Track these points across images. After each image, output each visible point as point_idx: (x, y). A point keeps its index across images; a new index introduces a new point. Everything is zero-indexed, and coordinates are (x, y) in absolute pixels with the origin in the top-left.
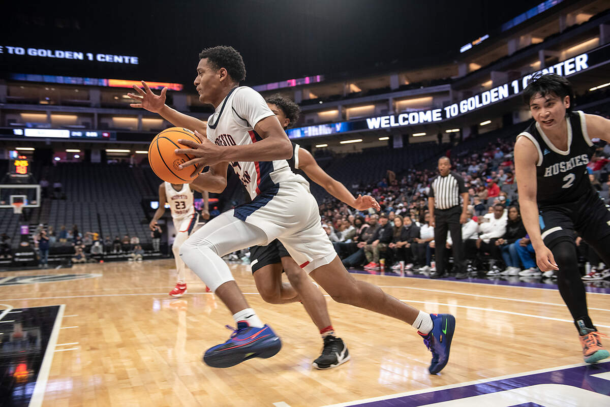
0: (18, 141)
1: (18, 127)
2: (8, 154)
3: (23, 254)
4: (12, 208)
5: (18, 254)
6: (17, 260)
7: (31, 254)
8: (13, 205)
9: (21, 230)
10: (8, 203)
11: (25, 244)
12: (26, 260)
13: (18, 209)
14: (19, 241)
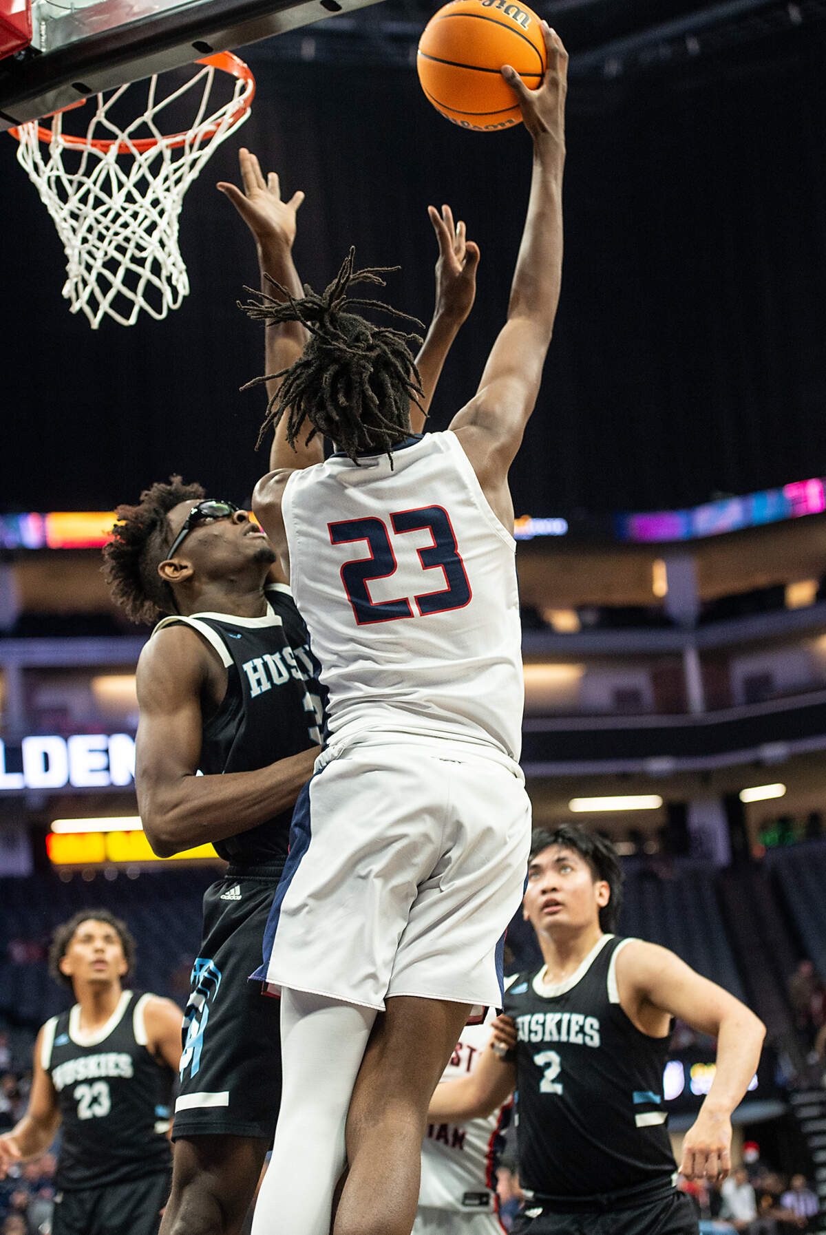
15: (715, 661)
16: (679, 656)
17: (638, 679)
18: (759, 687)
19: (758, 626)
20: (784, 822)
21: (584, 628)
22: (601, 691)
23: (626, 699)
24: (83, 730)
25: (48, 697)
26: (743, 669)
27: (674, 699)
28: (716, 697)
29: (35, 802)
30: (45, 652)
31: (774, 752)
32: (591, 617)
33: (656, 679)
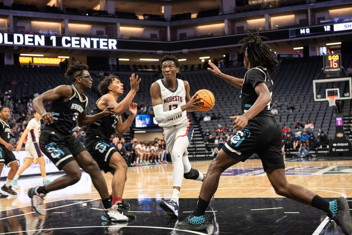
0: (327, 37)
1: (327, 24)
2: (319, 50)
3: (339, 145)
4: (327, 101)
5: (335, 145)
6: (334, 150)
7: (347, 144)
8: (328, 98)
9: (336, 122)
10: (324, 97)
11: (340, 135)
12: (342, 150)
13: (332, 101)
14: (334, 132)
15: (174, 29)
16: (166, 28)
17: (156, 32)
18: (183, 36)
19: (184, 22)
20: (186, 67)
21: (145, 19)
22: (148, 34)
23: (153, 36)
24: (28, 33)
25: (19, 24)
26: (180, 32)
27: (164, 38)
28: (173, 38)
29: (16, 48)
30: (19, 13)
31: (185, 51)
32: (147, 17)
33: (160, 32)
